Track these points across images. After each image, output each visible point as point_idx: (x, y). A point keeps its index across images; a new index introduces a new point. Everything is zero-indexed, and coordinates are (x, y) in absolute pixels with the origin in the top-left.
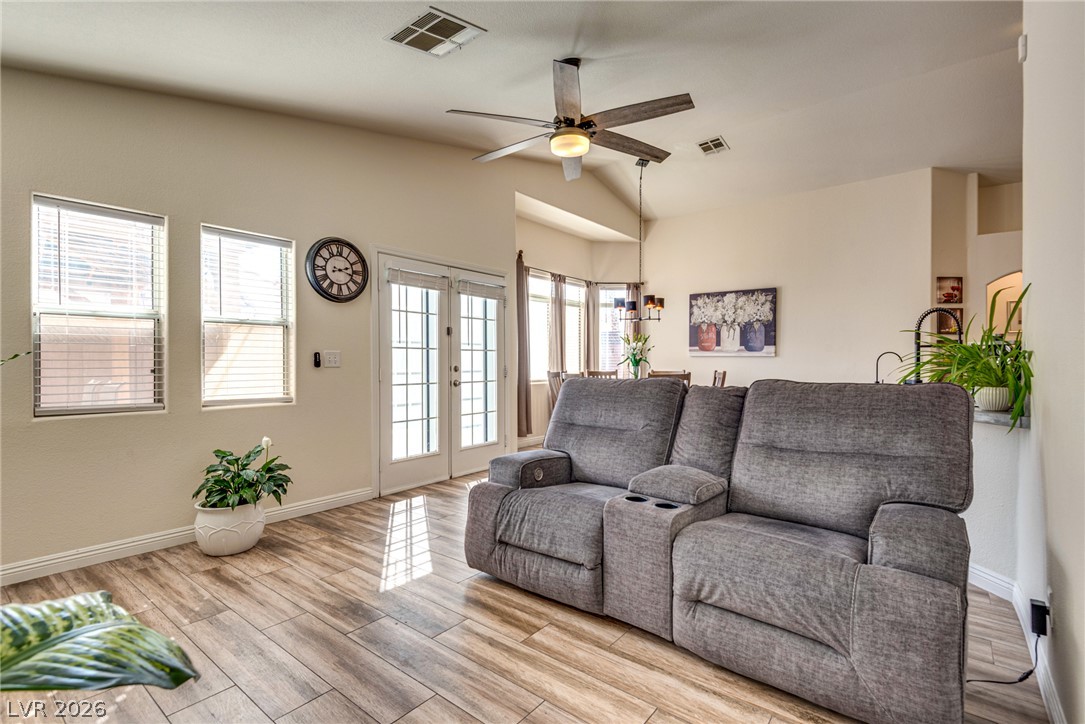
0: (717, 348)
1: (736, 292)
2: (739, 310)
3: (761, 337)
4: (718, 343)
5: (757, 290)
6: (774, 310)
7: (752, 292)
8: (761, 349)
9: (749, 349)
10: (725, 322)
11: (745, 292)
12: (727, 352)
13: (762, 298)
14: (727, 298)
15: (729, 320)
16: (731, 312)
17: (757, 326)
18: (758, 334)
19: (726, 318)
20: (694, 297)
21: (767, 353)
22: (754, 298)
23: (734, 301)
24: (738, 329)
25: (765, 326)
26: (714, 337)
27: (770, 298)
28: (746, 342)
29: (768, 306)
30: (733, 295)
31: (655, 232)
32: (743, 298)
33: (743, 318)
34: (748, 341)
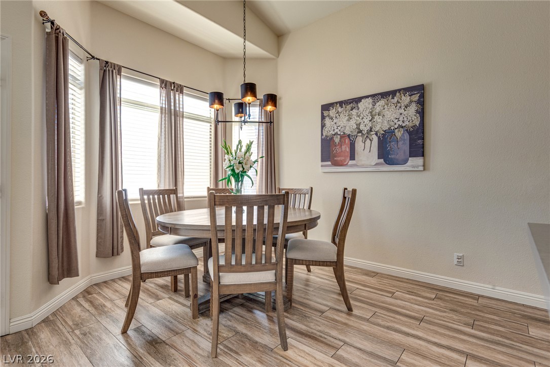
0: (351, 162)
1: (373, 96)
2: (376, 117)
3: (405, 147)
4: (352, 157)
5: (399, 90)
6: (422, 113)
7: (393, 93)
8: (405, 162)
9: (389, 161)
10: (360, 131)
11: (384, 95)
12: (362, 166)
13: (406, 99)
14: (361, 105)
15: (365, 129)
16: (366, 121)
17: (399, 134)
18: (400, 143)
19: (362, 127)
20: (326, 108)
21: (413, 167)
22: (396, 99)
23: (371, 106)
24: (375, 139)
25: (410, 133)
26: (348, 150)
27: (416, 97)
28: (386, 155)
29: (413, 108)
30: (370, 100)
31: (289, 45)
32: (382, 102)
33: (381, 125)
34: (388, 153)
